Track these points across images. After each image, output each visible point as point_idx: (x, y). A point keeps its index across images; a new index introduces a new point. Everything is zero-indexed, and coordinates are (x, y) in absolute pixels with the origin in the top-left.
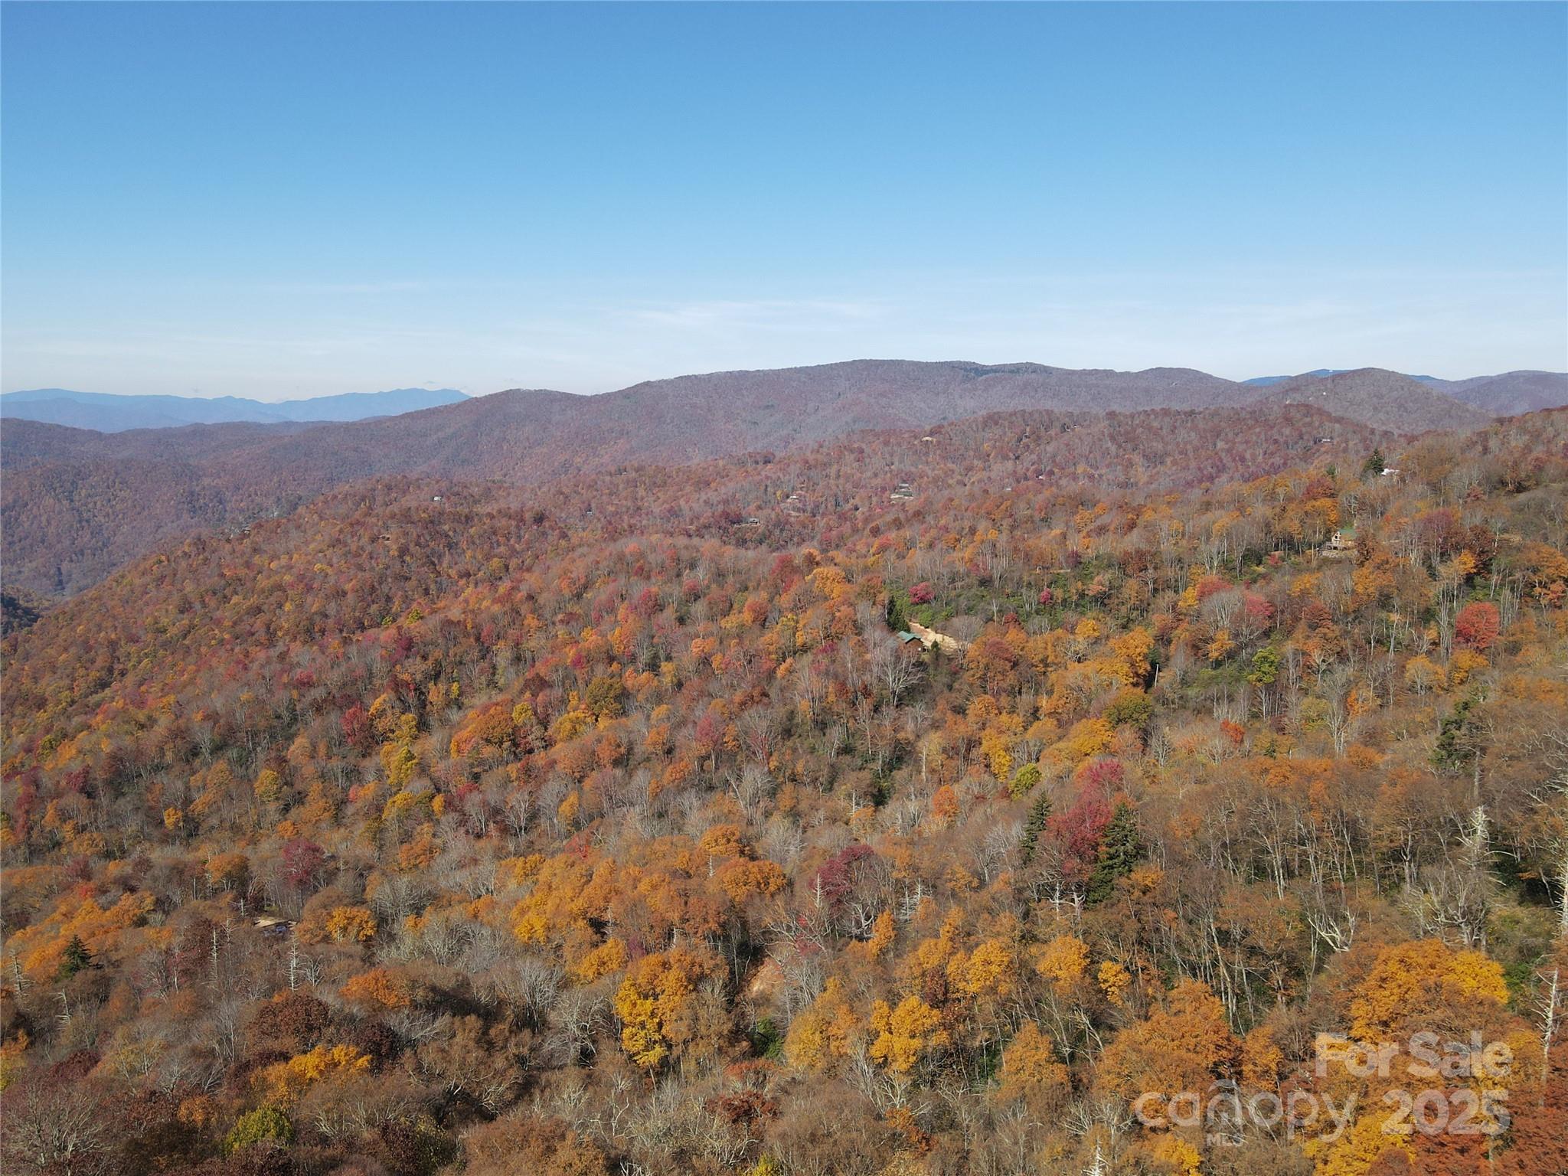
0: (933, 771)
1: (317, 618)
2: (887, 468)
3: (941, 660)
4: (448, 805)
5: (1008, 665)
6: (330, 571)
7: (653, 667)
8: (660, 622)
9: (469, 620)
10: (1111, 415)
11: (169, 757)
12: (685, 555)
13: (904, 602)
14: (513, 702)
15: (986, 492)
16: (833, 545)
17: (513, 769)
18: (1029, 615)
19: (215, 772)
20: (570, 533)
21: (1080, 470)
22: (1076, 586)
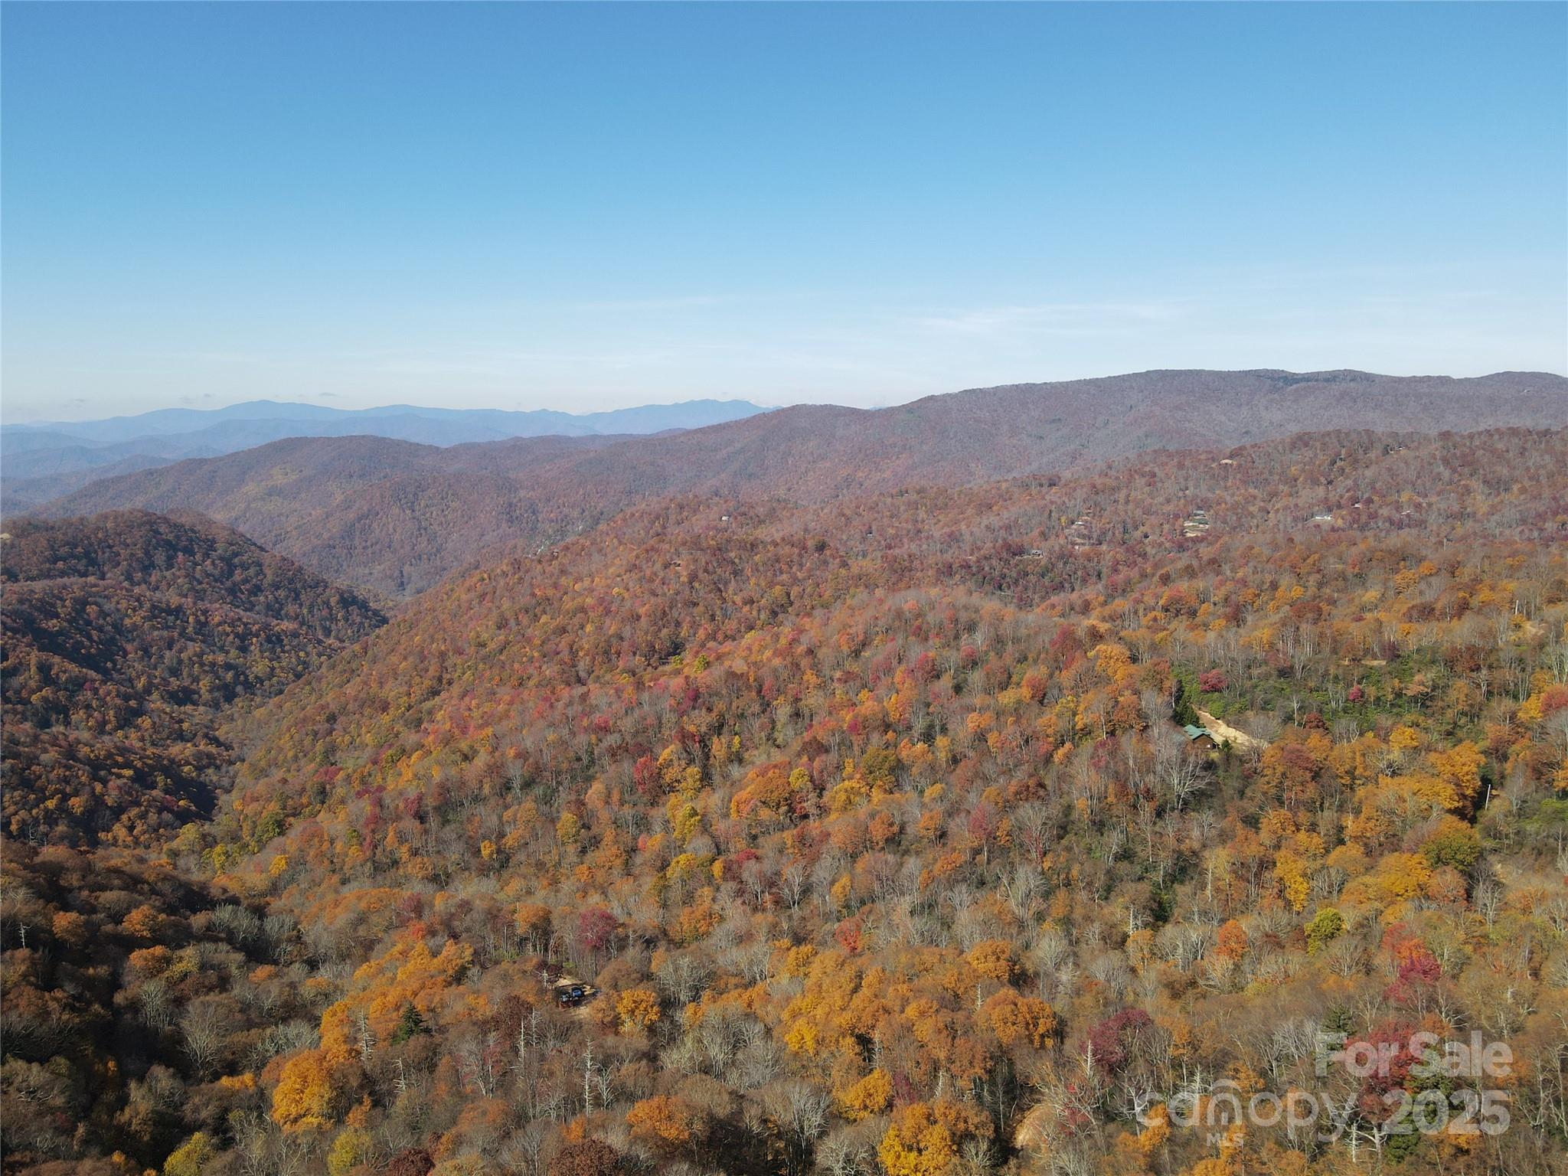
0: (1218, 890)
1: (614, 641)
2: (1181, 494)
3: (1233, 761)
4: (727, 869)
5: (1308, 775)
6: (626, 595)
7: (928, 737)
8: (937, 690)
9: (751, 673)
10: (1445, 435)
11: (486, 790)
12: (964, 617)
13: (1192, 688)
14: (790, 765)
15: (1291, 540)
16: (1120, 591)
17: (789, 836)
18: (1335, 712)
19: (525, 808)
20: (850, 562)
21: (1404, 498)
22: (1392, 684)
